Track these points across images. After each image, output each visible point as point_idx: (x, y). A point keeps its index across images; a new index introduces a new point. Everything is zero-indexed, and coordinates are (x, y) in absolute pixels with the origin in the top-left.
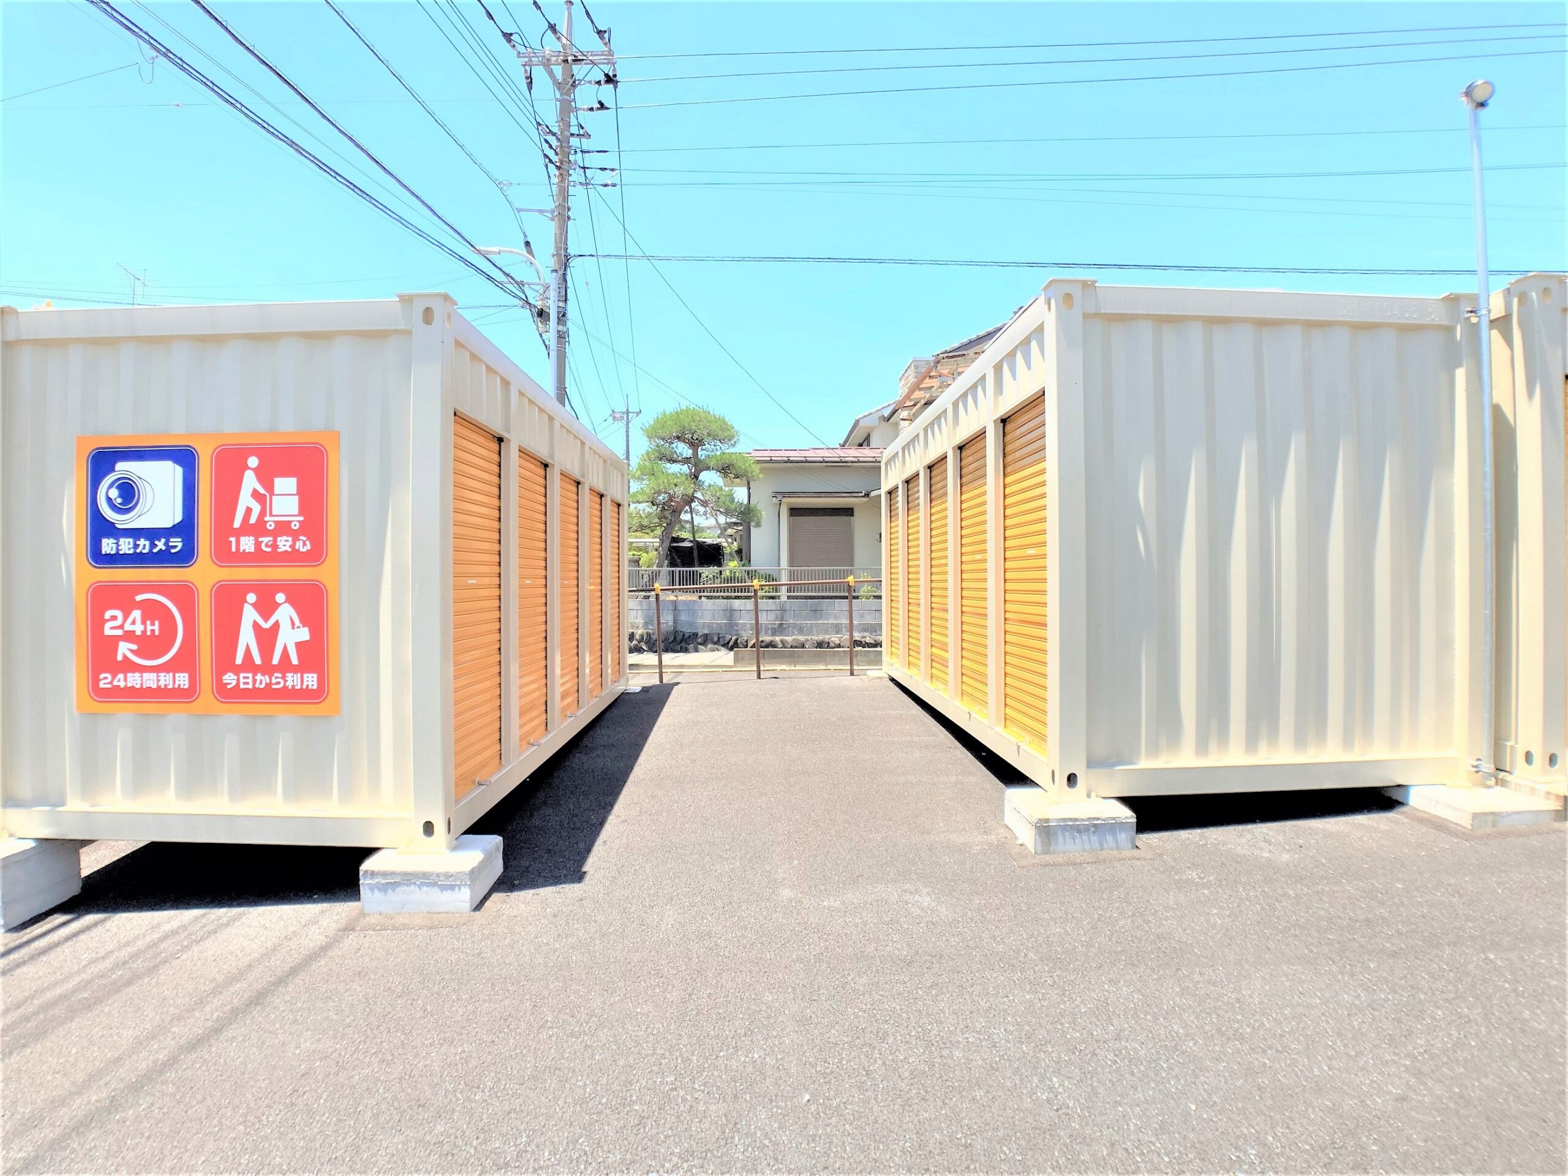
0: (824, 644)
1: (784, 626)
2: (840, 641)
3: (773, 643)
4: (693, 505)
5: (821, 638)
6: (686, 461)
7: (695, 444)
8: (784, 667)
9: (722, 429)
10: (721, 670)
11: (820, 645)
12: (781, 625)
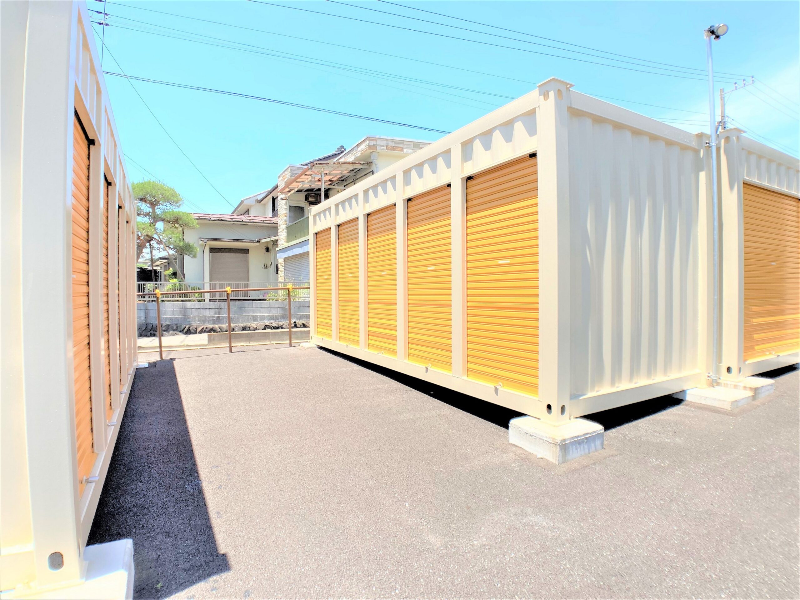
0: (247, 328)
1: (221, 318)
2: (257, 326)
3: (214, 329)
4: (152, 242)
5: (244, 324)
6: (147, 214)
7: (153, 204)
8: (242, 344)
9: (173, 196)
10: (199, 348)
11: (244, 329)
12: (219, 317)
